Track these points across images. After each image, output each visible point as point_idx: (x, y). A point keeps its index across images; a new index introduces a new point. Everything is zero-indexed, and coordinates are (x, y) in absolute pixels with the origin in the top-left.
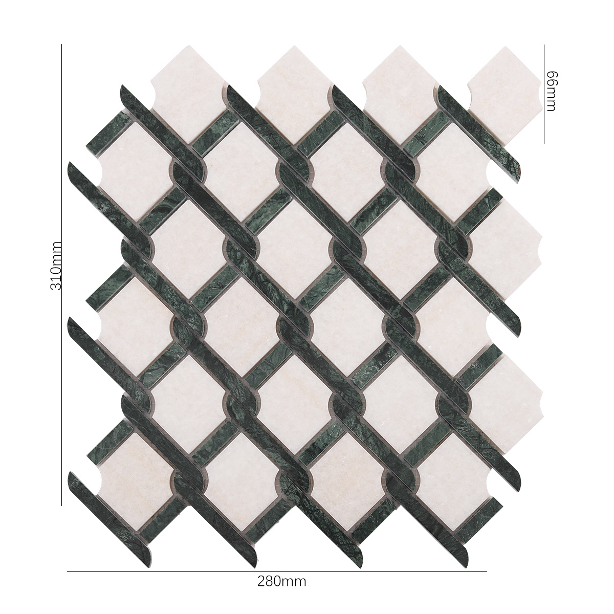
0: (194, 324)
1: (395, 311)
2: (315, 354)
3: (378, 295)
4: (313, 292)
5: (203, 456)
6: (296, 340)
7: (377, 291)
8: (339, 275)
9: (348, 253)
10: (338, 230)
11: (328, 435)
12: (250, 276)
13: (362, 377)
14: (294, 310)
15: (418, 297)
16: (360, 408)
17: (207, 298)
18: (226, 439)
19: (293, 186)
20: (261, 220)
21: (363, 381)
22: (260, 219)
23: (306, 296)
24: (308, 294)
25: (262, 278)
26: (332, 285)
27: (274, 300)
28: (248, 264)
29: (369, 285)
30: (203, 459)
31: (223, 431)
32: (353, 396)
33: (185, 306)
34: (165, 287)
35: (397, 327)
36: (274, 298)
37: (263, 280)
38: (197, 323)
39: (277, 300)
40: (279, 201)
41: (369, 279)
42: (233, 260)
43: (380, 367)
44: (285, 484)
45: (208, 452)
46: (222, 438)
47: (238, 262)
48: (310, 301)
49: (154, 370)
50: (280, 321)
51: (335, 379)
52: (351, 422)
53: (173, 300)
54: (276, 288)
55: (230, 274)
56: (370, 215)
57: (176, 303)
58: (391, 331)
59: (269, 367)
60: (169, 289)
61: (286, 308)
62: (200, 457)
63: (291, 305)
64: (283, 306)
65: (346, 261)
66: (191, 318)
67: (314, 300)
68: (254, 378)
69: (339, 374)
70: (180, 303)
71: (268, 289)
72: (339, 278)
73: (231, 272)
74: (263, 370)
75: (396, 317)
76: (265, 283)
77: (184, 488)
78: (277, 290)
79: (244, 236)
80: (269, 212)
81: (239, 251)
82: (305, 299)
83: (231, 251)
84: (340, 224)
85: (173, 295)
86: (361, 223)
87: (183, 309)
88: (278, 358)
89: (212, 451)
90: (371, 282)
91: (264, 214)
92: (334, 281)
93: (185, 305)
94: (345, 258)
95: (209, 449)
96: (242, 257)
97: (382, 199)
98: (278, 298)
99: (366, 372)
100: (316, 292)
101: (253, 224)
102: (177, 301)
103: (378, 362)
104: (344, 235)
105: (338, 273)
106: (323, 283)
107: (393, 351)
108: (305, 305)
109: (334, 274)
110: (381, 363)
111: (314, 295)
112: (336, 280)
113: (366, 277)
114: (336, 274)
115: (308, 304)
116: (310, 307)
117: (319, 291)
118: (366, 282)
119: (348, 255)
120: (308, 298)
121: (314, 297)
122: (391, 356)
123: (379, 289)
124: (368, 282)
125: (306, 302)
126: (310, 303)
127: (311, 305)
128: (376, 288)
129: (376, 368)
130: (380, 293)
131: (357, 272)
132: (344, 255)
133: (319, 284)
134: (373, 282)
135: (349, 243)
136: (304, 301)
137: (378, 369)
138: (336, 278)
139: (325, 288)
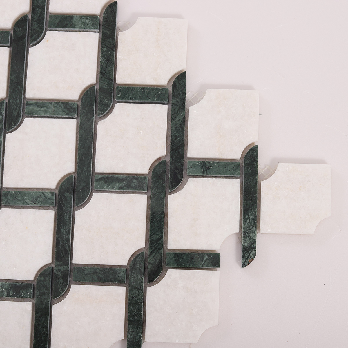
1: (60, 267)
3: (61, 243)
4: (20, 195)
7: (62, 240)
8: (50, 201)
9: (71, 193)
10: (82, 171)
15: (86, 275)
19: (85, 110)
20: (40, 110)
22: (39, 109)
23: (12, 193)
24: (16, 193)
26: (38, 204)
29: (62, 230)
35: (49, 280)
40: (65, 110)
41: (67, 226)
43: (8, 296)
48: (11, 199)
56: (114, 183)
58: (42, 279)
65: (64, 197)
67: (15, 201)
72: (48, 204)
75: (56, 272)
79: (16, 109)
80: (50, 110)
82: (9, 194)
84: (88, 168)
86: (102, 182)
90: (65, 229)
91: (45, 108)
94: (66, 194)
100: (22, 196)
101: (31, 107)
103: (10, 291)
104: (82, 179)
105: (50, 200)
106: (33, 196)
107: (29, 294)
108: (5, 198)
109: (47, 197)
110: (12, 294)
111: (18, 197)
112: (44, 204)
113: (66, 223)
114: (48, 199)
115: (8, 200)
116: (7, 203)
117: (24, 199)
118: (62, 226)
119: (70, 194)
120: (12, 195)
121: (17, 199)
122: (24, 295)
123: (66, 240)
124: (63, 228)
125: (8, 197)
126: (10, 200)
127: (9, 202)
128: (64, 237)
129: (5, 293)
130: (64, 244)
131: (64, 213)
132: (67, 192)
133: (30, 193)
134: (67, 231)
135: (80, 187)
136: (8, 195)
137: (5, 295)
138: (45, 202)
139: (30, 201)
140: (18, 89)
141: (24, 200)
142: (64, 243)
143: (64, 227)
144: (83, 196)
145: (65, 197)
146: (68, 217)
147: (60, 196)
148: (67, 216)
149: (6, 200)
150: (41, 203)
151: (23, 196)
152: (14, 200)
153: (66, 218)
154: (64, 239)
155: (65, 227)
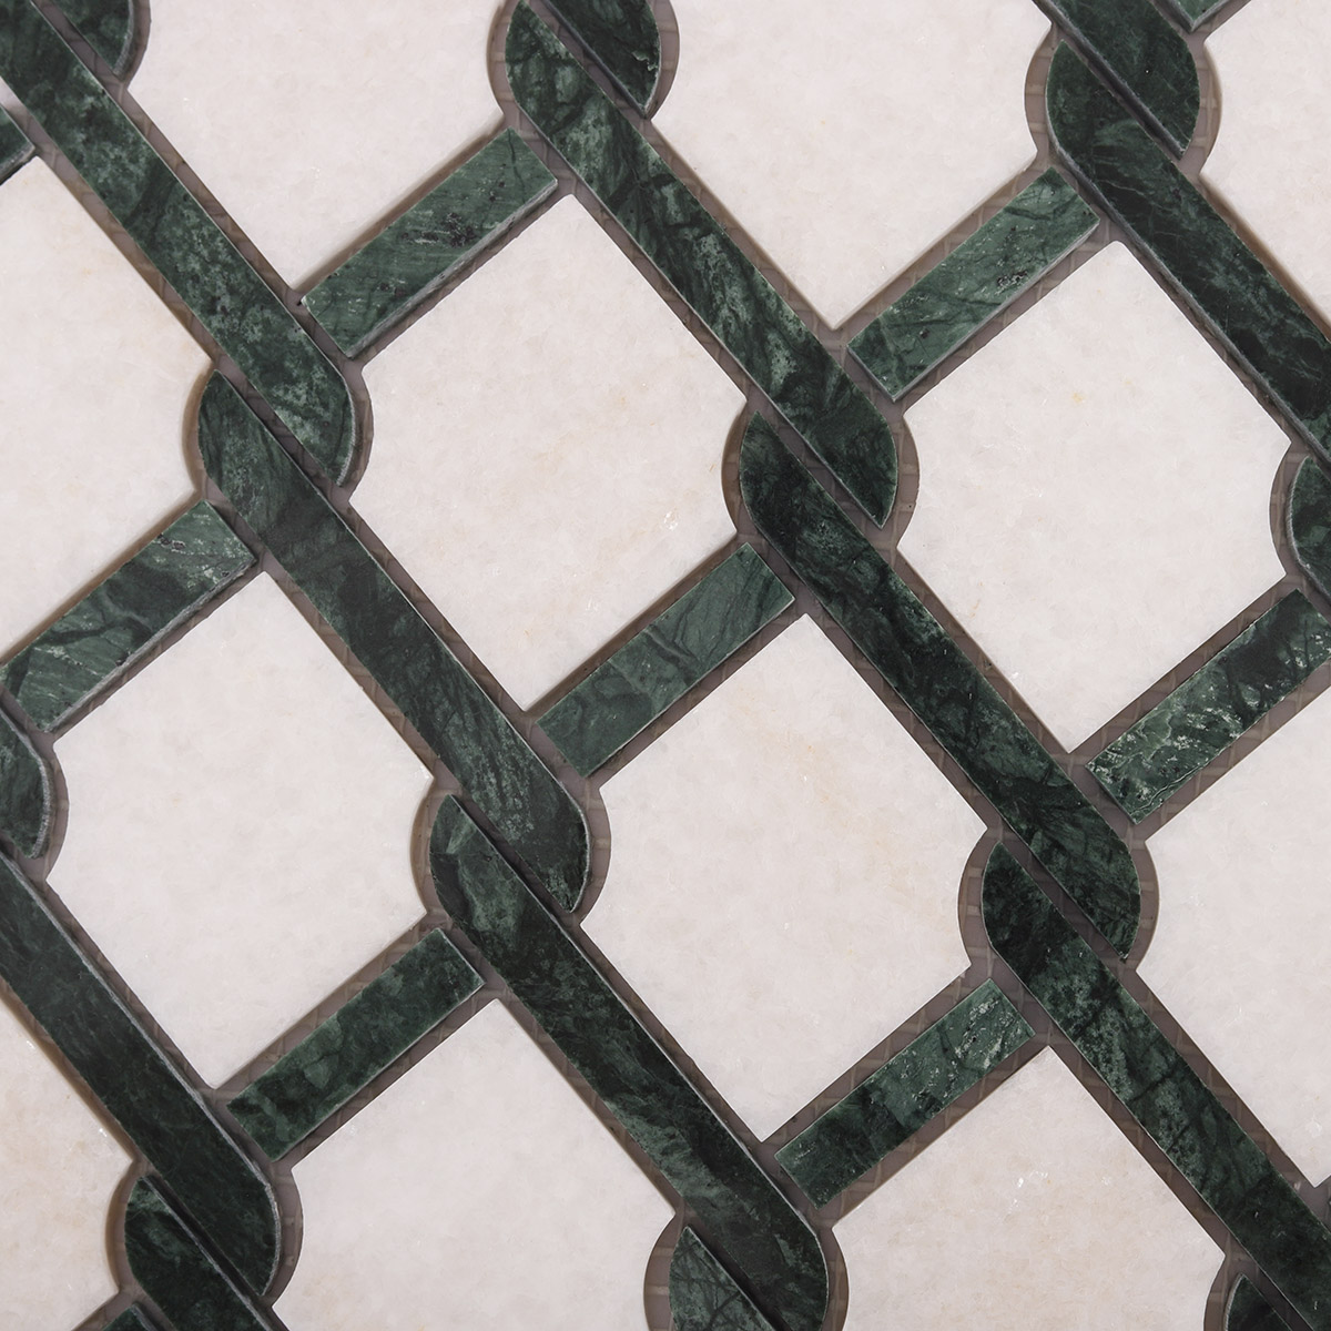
0: (307, 414)
2: (914, 621)
5: (288, 1107)
6: (823, 538)
11: (946, 1050)
12: (612, 190)
13: (1147, 762)
14: (823, 384)
16: (1123, 923)
17: (384, 287)
18: (411, 1027)
21: (1151, 782)
25: (672, 206)
27: (726, 326)
28: (606, 130)
30: (283, 1124)
31: (399, 982)
32: (1095, 858)
33: (266, 322)
34: (179, 219)
36: (725, 312)
37: (680, 218)
38: (320, 410)
39: (742, 327)
42: (532, 106)
44: (697, 1296)
45: (311, 1088)
46: (391, 1021)
47: (561, 114)
49: (78, 635)
50: (744, 432)
51: (1004, 759)
52: (1070, 995)
53: (214, 287)
54: (743, 260)
55: (510, 175)
57: (226, 301)
59: (670, 670)
60: (199, 226)
61: (781, 367)
62: (268, 1108)
63: (811, 355)
64: (767, 357)
66: (294, 382)
68: (583, 720)
69: (1030, 735)
70: (247, 303)
71: (699, 264)
73: (519, 164)
74: (634, 681)
76: (689, 233)
77: (172, 1263)
78: (746, 272)
81: (568, 62)
83: (525, 60)
85: (214, 261)
87: (256, 335)
88: (717, 626)
89: (332, 1086)
92: (1042, 247)
93: (268, 313)
95: (319, 1073)
96: (583, 95)
98: (744, 315)
99: (1174, 737)
102: (232, 291)
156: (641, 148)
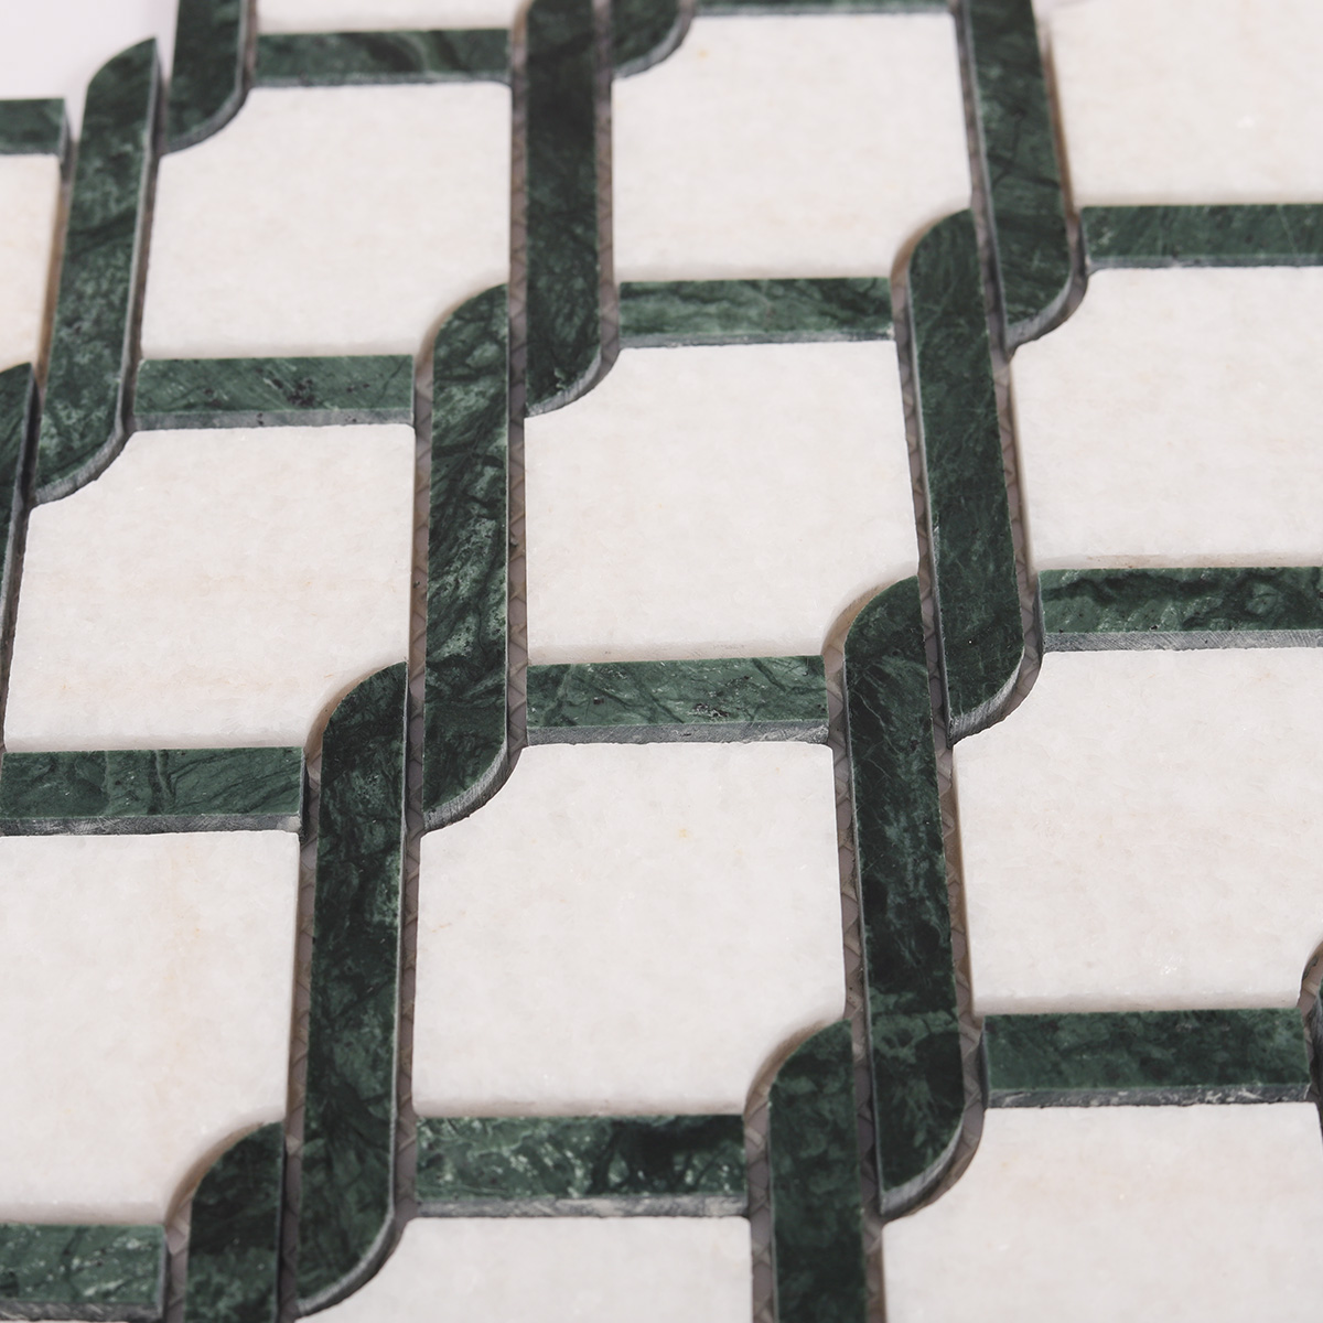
0: (64, 433)
1: (903, 1022)
2: (380, 899)
3: (894, 899)
4: (627, 681)
6: (366, 787)
7: (902, 882)
8: (802, 702)
9: (920, 657)
10: (965, 556)
11: (67, 1253)
12: (447, 442)
13: (473, 1155)
14: (478, 680)
15: (1067, 1054)
16: (323, 1271)
17: (209, 392)
19: (937, 302)
20: (696, 314)
21: (462, 1173)
22: (691, 308)
25: (482, 483)
26: (734, 716)
27: (443, 588)
28: (483, 403)
29: (892, 832)
32: (351, 1197)
33: (100, 357)
34: (112, 253)
35: (846, 1089)
36: (450, 579)
37: (480, 495)
38: (76, 436)
39: (454, 598)
40: (833, 308)
41: (919, 814)
42: (443, 352)
43: (598, 1187)
47: (459, 371)
48: (580, 698)
51: (350, 1058)
52: (219, 1292)
53: (88, 311)
54: (506, 550)
55: (380, 384)
56: (1152, 602)
57: (86, 326)
58: (803, 1085)
59: (146, 792)
60: (118, 268)
61: (458, 644)
63: (491, 654)
64: (452, 631)
65: (883, 676)
66: (77, 405)
67: (601, 709)
68: (40, 779)
69: (392, 1062)
70: (100, 336)
71: (463, 534)
72: (792, 714)
73: (394, 382)
74: (109, 781)
75: (884, 1048)
76: (476, 509)
78: (496, 563)
79: (569, 317)
80: (753, 313)
81: (500, 344)
82: (566, 678)
83: (468, 322)
84: (993, 542)
85: (106, 295)
86: (1085, 601)
87: (83, 359)
88: (216, 787)
90: (912, 828)
91: (725, 305)
92: (758, 707)
93: (107, 352)
94: (893, 665)
96: (489, 370)
97: (1262, 589)
98: (464, 590)
99: (517, 1153)
100: (639, 685)
101: (650, 306)
102: (97, 322)
103: (610, 1160)
104: (972, 591)
105: (802, 694)
106: (703, 681)
107: (730, 1172)
108: (546, 697)
109: (783, 682)
110: (621, 1174)
111: (618, 690)
112: (770, 712)
113: (911, 796)
114: (794, 689)
115: (560, 705)
116: (558, 719)
117: (656, 695)
118: (892, 815)
119: (914, 664)
120: (582, 681)
121: (611, 696)
122: (697, 1181)
123: (921, 883)
124: (898, 821)
125: (560, 692)
126: (571, 704)
127: (568, 715)
128: (910, 867)
129: (579, 1173)
130: (911, 900)
131: (891, 749)
132: (895, 654)
133: (683, 668)
134: (919, 839)
135: (966, 631)
136: (557, 682)
137: (577, 1183)
138: (778, 706)
139: (692, 704)
140: (575, 238)
141: (656, 700)
142: (912, 895)
143: (903, 819)
144: (986, 667)
145: (889, 675)
146: (921, 772)
147: (860, 672)
148: (909, 764)
149: (552, 705)
150: (752, 712)
151: (646, 683)
152: (596, 702)
153: (908, 772)
154: (909, 876)
155: (908, 816)
156: (498, 430)
